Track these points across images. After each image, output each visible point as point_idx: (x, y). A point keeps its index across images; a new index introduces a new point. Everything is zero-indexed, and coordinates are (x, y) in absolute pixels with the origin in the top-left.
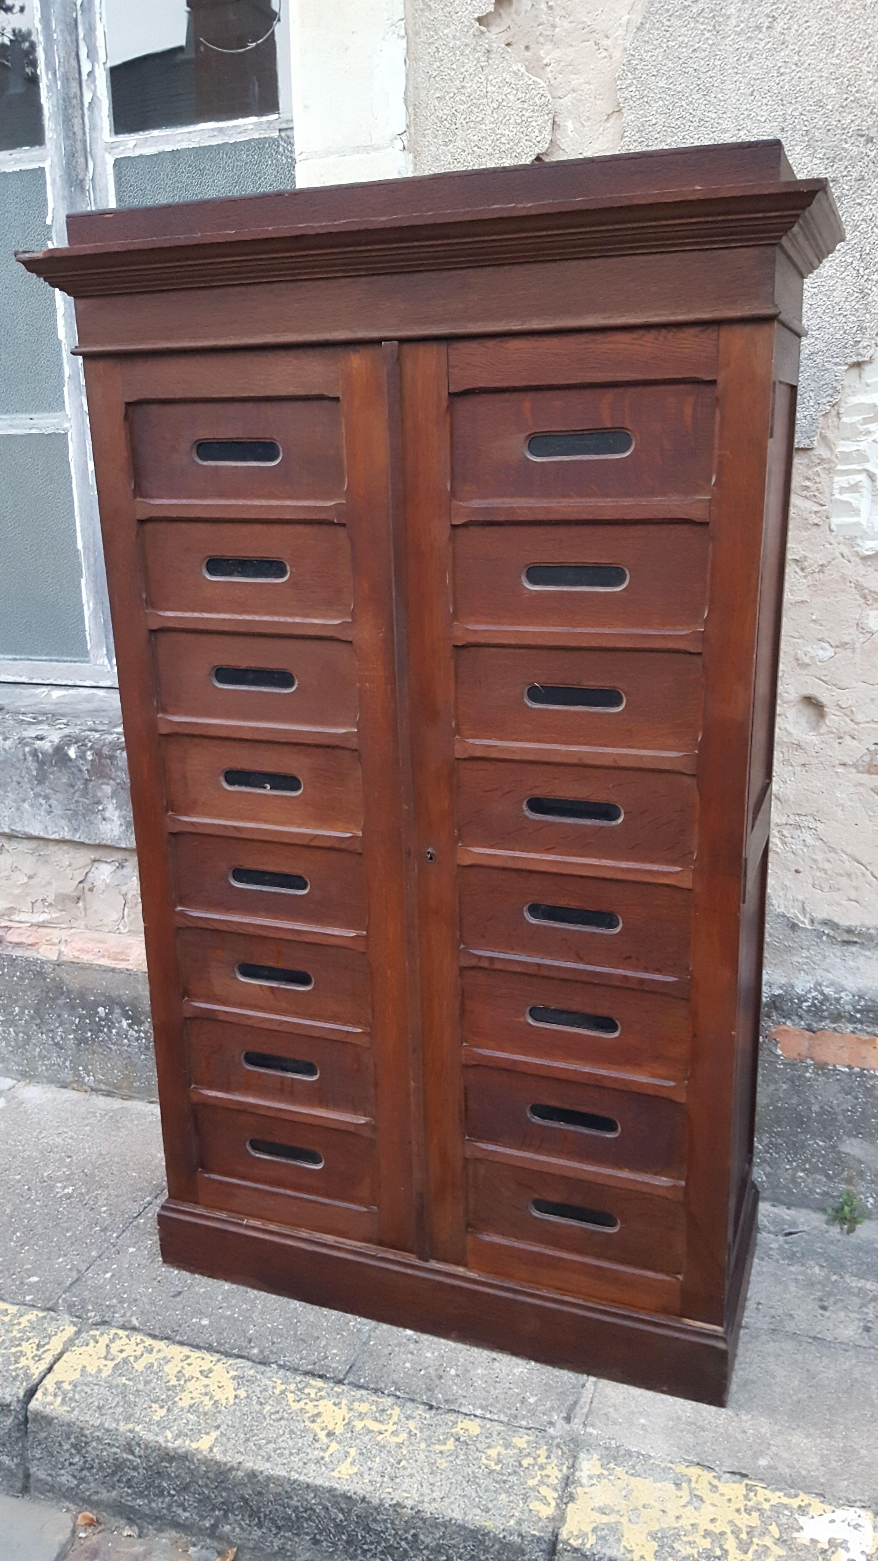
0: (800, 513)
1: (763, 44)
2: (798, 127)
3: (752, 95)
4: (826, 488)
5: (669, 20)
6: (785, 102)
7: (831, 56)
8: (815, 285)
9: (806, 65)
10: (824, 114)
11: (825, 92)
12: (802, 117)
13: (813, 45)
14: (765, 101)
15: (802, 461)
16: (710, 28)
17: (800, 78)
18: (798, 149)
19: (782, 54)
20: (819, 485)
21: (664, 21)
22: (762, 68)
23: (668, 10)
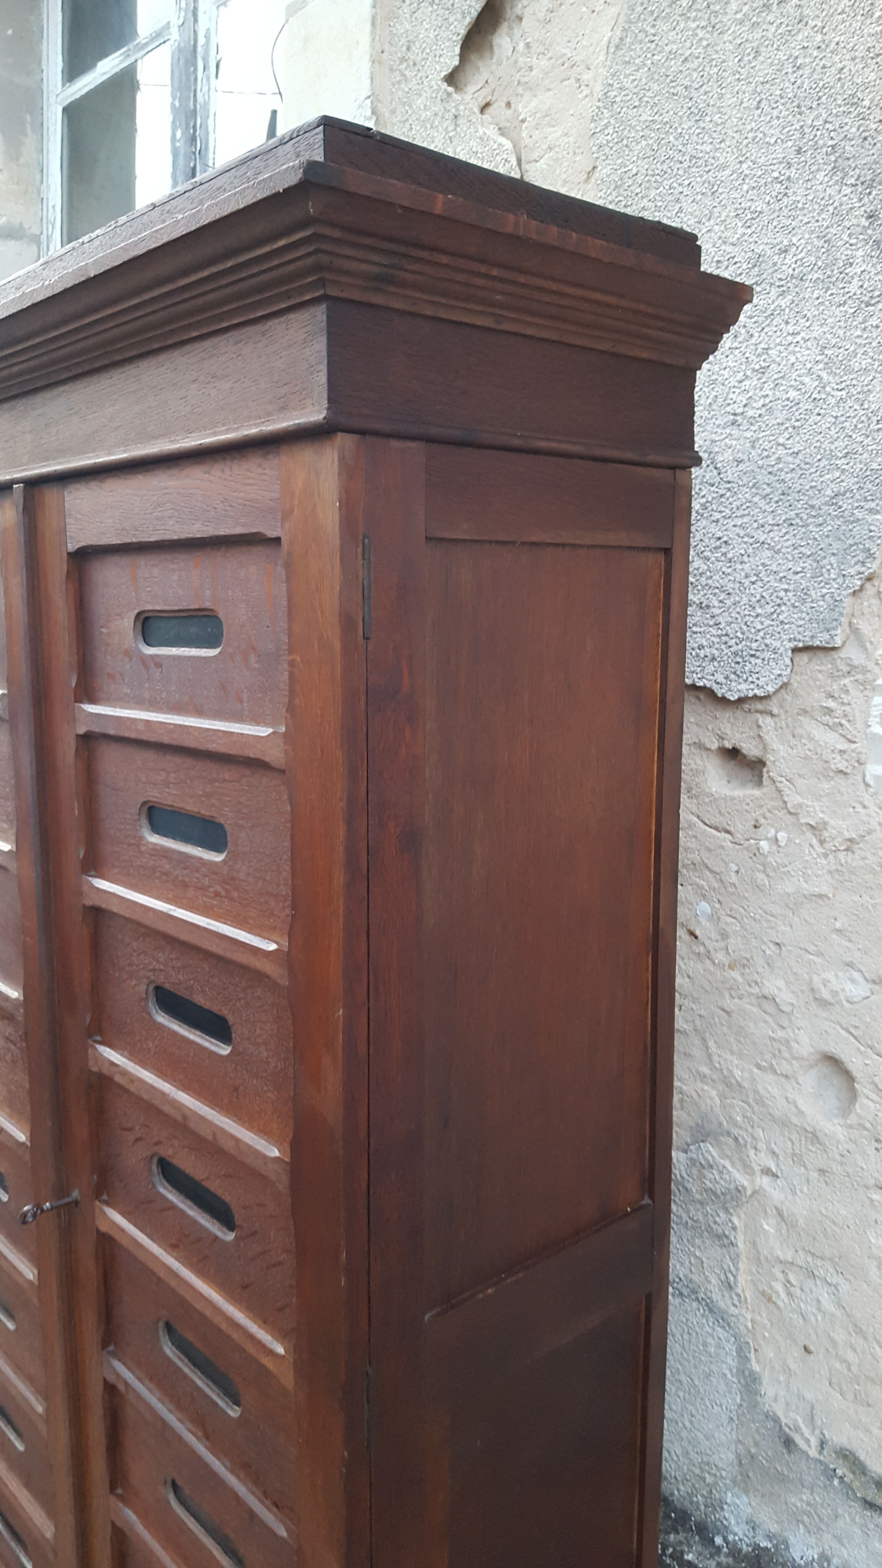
0: (819, 751)
1: (773, 29)
2: (821, 142)
3: (758, 108)
4: (858, 714)
5: (654, 26)
6: (803, 109)
7: (869, 21)
8: (844, 384)
9: (833, 45)
10: (859, 115)
11: (859, 81)
12: (828, 126)
13: (843, 12)
14: (775, 113)
15: (823, 668)
16: (704, 24)
17: (824, 67)
18: (820, 176)
19: (800, 37)
20: (847, 708)
21: (648, 28)
22: (771, 64)
23: (652, 12)
